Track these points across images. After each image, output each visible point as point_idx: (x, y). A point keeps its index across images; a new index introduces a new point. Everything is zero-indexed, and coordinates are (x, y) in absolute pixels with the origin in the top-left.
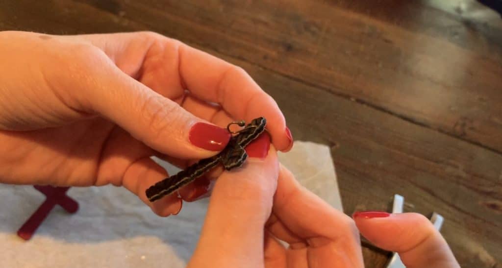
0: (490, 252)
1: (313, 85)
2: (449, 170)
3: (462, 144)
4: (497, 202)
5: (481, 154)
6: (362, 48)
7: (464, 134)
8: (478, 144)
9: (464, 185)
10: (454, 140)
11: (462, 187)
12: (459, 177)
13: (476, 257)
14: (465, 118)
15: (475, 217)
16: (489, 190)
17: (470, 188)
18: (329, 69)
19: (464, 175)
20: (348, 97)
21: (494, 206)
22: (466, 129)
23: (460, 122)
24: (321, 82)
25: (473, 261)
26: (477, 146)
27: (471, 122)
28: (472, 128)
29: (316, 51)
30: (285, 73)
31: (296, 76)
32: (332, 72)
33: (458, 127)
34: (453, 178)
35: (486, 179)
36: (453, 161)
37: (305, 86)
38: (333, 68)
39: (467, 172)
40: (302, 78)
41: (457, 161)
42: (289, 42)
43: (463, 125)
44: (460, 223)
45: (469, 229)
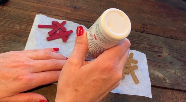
0: (161, 73)
1: (88, 22)
2: (142, 45)
3: (145, 35)
4: (160, 54)
5: (152, 37)
6: (102, 3)
7: (145, 31)
8: (150, 34)
10: (141, 33)
11: (148, 51)
12: (146, 48)
13: (158, 76)
14: (144, 25)
15: (154, 61)
16: (157, 50)
17: (150, 51)
18: (92, 14)
19: (147, 46)
21: (159, 56)
22: (145, 29)
23: (142, 27)
24: (90, 20)
25: (157, 78)
26: (150, 35)
27: (146, 26)
28: (147, 28)
29: (86, 8)
30: (76, 18)
31: (80, 19)
32: (93, 15)
33: (142, 29)
34: (144, 48)
35: (155, 46)
36: (143, 42)
37: (85, 23)
38: (93, 13)
39: (148, 45)
40: (83, 19)
41: (144, 42)
42: (74, 5)
43: (144, 27)
44: (150, 65)
45: (153, 67)
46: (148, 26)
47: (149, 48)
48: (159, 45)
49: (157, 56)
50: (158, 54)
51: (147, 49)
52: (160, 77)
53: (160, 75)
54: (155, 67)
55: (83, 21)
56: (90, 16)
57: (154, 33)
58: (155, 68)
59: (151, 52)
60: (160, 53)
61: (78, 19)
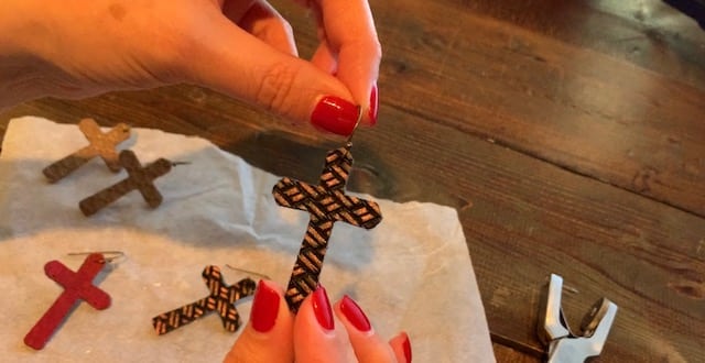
0: (684, 354)
1: (437, 121)
2: (626, 238)
3: (644, 202)
4: (694, 285)
5: (672, 217)
6: (504, 68)
7: (649, 189)
8: (666, 203)
9: (647, 260)
10: (632, 197)
11: (644, 263)
12: (639, 249)
13: (665, 360)
14: (651, 168)
15: (663, 305)
16: (683, 266)
17: (653, 263)
18: (459, 98)
19: (647, 246)
20: (484, 137)
21: (688, 290)
22: (649, 182)
23: (643, 173)
24: (446, 116)
26: (665, 206)
27: (657, 172)
28: (657, 182)
29: (439, 73)
30: (399, 104)
31: (412, 108)
32: (463, 103)
33: (639, 180)
34: (632, 250)
35: (677, 252)
36: (631, 227)
37: (425, 122)
38: (463, 96)
39: (651, 242)
40: (419, 110)
41: (637, 226)
42: (402, 60)
43: (647, 177)
44: (641, 315)
45: (654, 322)
46: (664, 176)
47: (651, 254)
48: (696, 250)
49: (678, 288)
50: (684, 283)
51: (644, 255)
53: (677, 359)
54: (659, 324)
55: (420, 115)
56: (449, 104)
57: (684, 205)
58: (660, 331)
59: (656, 268)
60: (694, 280)
61: (405, 106)
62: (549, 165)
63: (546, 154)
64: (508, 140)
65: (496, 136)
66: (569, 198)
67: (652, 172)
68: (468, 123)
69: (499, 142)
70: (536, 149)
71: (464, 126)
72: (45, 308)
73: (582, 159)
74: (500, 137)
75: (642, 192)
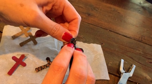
0: (150, 76)
1: (97, 26)
2: (137, 51)
3: (141, 44)
5: (147, 47)
6: (111, 15)
7: (142, 41)
8: (146, 44)
9: (142, 56)
10: (139, 42)
11: (141, 57)
12: (140, 54)
13: (146, 78)
14: (143, 36)
15: (145, 66)
16: (150, 57)
19: (142, 53)
20: (107, 29)
22: (143, 39)
23: (141, 37)
24: (98, 25)
25: (145, 79)
27: (144, 37)
28: (144, 39)
29: (97, 16)
30: (88, 22)
31: (91, 23)
33: (140, 39)
34: (139, 54)
35: (148, 54)
36: (138, 49)
37: (94, 26)
38: (102, 21)
39: (143, 52)
40: (93, 24)
41: (140, 49)
42: (89, 13)
43: (142, 38)
44: (141, 67)
45: (143, 69)
46: (146, 38)
47: (143, 55)
49: (149, 62)
50: (150, 61)
52: (148, 79)
53: (148, 77)
54: (145, 70)
55: (93, 25)
56: (99, 22)
57: (150, 44)
59: (144, 58)
62: (121, 36)
63: (120, 33)
64: (112, 30)
65: (109, 29)
66: (125, 43)
67: (143, 37)
68: (103, 26)
69: (110, 31)
70: (118, 32)
71: (102, 27)
72: (12, 66)
73: (128, 34)
74: (110, 30)
75: (141, 41)
